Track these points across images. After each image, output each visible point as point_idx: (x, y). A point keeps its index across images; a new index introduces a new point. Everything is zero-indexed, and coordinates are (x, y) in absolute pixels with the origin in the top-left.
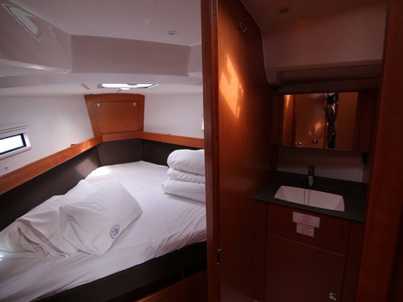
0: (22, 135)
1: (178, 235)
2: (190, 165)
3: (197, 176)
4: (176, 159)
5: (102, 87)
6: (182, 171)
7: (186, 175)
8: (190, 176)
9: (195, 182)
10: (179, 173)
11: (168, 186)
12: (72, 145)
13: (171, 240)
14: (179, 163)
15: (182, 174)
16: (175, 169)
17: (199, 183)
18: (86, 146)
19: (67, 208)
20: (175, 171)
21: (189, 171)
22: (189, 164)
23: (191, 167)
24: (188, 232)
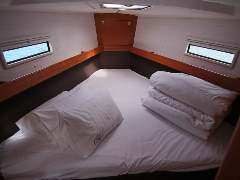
0: (48, 43)
1: (151, 158)
2: (170, 90)
3: (175, 102)
4: (157, 80)
5: (105, 7)
6: (161, 92)
7: (164, 97)
8: (169, 99)
9: (172, 106)
10: (158, 93)
11: (147, 101)
12: (82, 52)
13: (144, 162)
14: (160, 85)
15: (161, 95)
16: (155, 88)
17: (176, 108)
18: (92, 54)
19: (63, 113)
20: (155, 91)
21: (168, 94)
22: (169, 88)
23: (171, 92)
24: (160, 159)
